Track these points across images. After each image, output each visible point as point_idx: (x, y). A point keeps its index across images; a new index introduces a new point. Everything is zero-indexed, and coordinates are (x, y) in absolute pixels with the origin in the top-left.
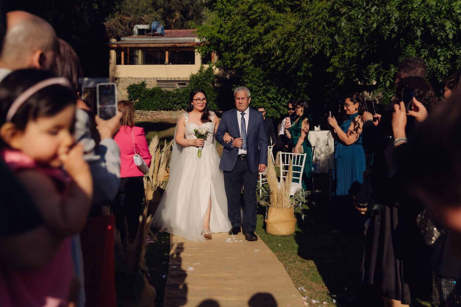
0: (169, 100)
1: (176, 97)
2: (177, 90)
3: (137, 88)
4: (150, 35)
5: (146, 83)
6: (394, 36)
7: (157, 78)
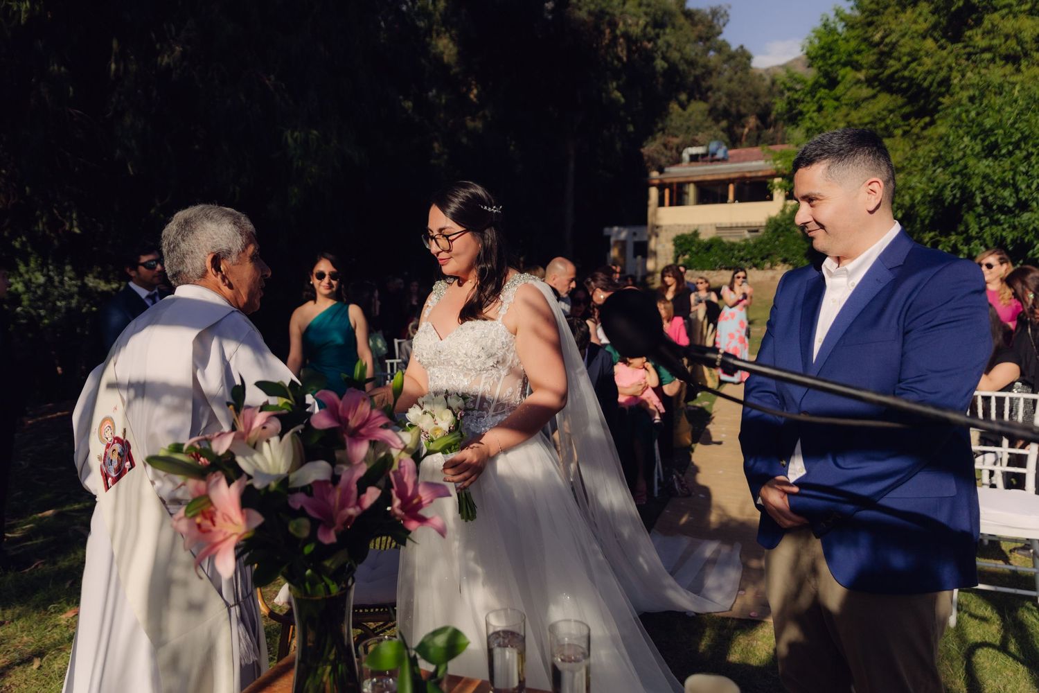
0: (733, 254)
1: (743, 249)
2: (746, 240)
3: (686, 240)
4: (706, 161)
5: (699, 231)
6: (956, 201)
7: (715, 225)
